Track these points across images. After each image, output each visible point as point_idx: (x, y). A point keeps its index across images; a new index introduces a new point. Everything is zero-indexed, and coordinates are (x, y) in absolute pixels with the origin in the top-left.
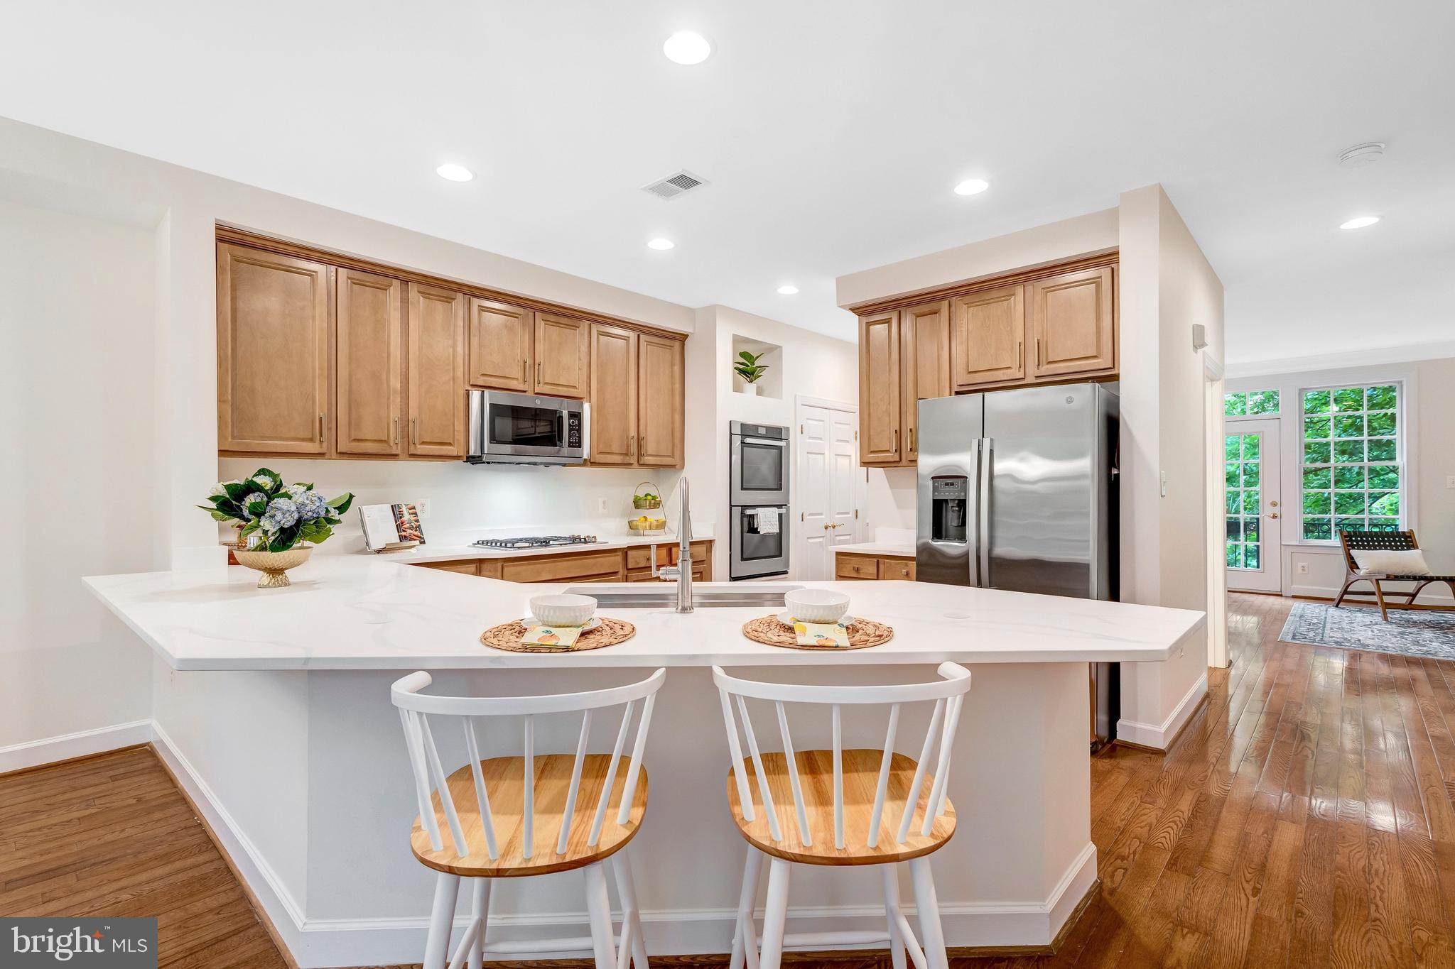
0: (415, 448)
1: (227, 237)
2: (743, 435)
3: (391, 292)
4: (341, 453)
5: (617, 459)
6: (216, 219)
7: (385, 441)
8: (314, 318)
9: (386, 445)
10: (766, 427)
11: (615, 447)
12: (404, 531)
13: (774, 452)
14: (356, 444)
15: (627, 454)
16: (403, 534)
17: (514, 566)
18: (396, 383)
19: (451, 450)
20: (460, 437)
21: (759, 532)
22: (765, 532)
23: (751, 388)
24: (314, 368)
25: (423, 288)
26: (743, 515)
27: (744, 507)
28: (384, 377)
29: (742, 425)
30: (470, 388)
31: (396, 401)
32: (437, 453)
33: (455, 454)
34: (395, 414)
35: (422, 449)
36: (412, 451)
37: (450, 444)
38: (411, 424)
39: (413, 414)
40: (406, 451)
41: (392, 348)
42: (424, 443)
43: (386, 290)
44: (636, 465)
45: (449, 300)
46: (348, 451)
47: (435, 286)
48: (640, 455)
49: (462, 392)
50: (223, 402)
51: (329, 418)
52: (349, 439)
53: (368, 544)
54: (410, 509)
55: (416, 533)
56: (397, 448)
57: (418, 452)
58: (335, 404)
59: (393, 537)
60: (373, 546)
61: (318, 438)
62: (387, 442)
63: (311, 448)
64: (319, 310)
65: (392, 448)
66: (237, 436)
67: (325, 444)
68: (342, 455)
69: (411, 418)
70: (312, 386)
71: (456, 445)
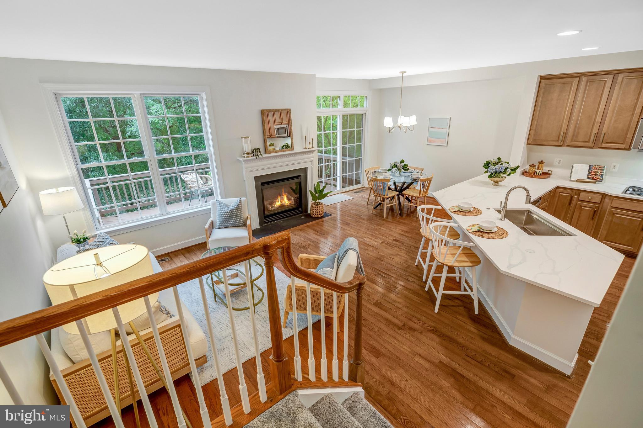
1: (543, 78)
3: (608, 81)
8: (569, 98)
12: (590, 175)
14: (574, 143)
16: (590, 177)
18: (599, 119)
20: (629, 141)
24: (564, 117)
25: (626, 75)
28: (593, 116)
31: (597, 126)
32: (613, 147)
33: (624, 147)
34: (595, 130)
35: (605, 145)
36: (600, 145)
37: (622, 143)
38: (602, 135)
39: (604, 130)
40: (596, 146)
41: (601, 105)
42: (607, 142)
43: (605, 80)
46: (570, 145)
50: (532, 130)
51: (566, 134)
52: (572, 141)
53: (570, 178)
54: (599, 167)
55: (598, 177)
56: (592, 145)
57: (603, 146)
58: (570, 128)
59: (584, 177)
60: (572, 179)
61: (560, 140)
62: (589, 142)
63: (556, 143)
64: (572, 95)
65: (590, 144)
66: (534, 140)
67: (562, 143)
68: (568, 146)
69: (603, 133)
70: (562, 123)
71: (625, 144)
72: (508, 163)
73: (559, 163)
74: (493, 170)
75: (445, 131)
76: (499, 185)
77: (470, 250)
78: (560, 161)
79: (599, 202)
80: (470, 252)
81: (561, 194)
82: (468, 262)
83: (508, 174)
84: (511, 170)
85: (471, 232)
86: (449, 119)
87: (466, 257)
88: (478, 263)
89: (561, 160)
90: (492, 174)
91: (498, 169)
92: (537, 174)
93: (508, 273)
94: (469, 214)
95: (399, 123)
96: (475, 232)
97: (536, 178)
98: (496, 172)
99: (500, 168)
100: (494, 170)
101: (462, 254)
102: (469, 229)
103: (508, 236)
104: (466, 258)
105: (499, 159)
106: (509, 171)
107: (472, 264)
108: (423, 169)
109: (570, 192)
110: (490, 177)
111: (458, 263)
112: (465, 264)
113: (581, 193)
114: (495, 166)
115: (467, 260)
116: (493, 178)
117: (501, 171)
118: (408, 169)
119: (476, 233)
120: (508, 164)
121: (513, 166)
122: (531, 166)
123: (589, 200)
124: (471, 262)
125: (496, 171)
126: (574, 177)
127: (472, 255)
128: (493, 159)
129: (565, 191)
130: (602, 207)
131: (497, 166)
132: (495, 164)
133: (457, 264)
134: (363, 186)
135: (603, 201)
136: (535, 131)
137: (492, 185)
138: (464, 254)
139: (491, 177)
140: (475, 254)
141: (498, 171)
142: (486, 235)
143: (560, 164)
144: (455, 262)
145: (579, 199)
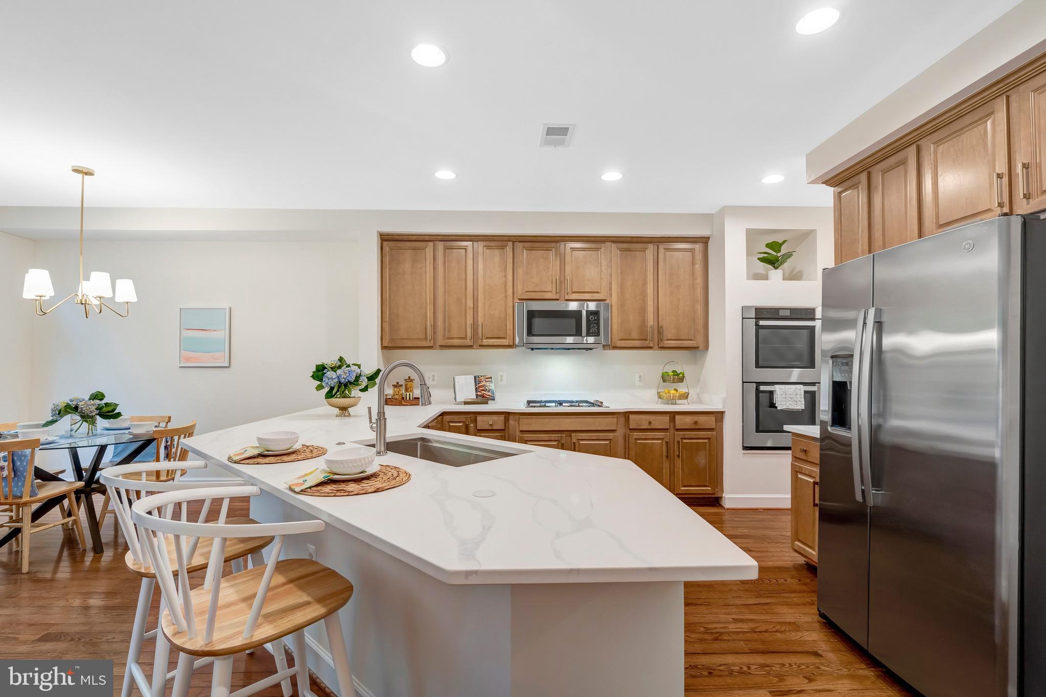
0: (482, 341)
1: (385, 238)
2: (758, 319)
3: (468, 249)
4: (441, 346)
5: (637, 343)
6: (379, 231)
8: (426, 272)
9: (465, 341)
10: (790, 309)
11: (635, 334)
12: (479, 392)
13: (805, 332)
14: (448, 341)
15: (646, 340)
16: (479, 393)
17: (527, 418)
18: (470, 303)
19: (505, 342)
20: (510, 333)
21: (776, 407)
22: (784, 407)
23: (776, 275)
24: (426, 300)
25: (486, 243)
26: (758, 391)
27: (759, 384)
28: (463, 300)
29: (756, 309)
30: (517, 301)
31: (471, 314)
32: (496, 344)
33: (507, 344)
34: (470, 321)
35: (487, 342)
36: (480, 343)
37: (504, 338)
38: (479, 328)
39: (480, 320)
40: (477, 344)
41: (469, 283)
42: (488, 338)
43: (465, 249)
44: (656, 347)
45: (502, 248)
46: (444, 344)
47: (494, 241)
48: (660, 339)
49: (510, 304)
50: (385, 322)
51: (434, 326)
52: (445, 338)
53: (455, 398)
54: (487, 379)
55: (488, 393)
56: (471, 342)
57: (484, 344)
58: (437, 318)
59: (472, 396)
60: (459, 400)
61: (429, 337)
62: (465, 338)
63: (424, 344)
64: (429, 267)
65: (468, 342)
66: (392, 340)
67: (432, 341)
68: (443, 347)
69: (480, 323)
70: (426, 309)
71: (508, 339)
72: (359, 366)
73: (433, 380)
74: (332, 379)
75: (222, 335)
76: (349, 415)
77: (311, 562)
78: (433, 376)
79: (504, 428)
80: (312, 569)
81: (451, 424)
82: (308, 603)
83: (363, 387)
84: (367, 378)
85: (303, 492)
86: (227, 311)
87: (301, 588)
88: (343, 596)
89: (435, 374)
90: (332, 389)
91: (342, 377)
92: (408, 399)
93: (476, 572)
94: (293, 457)
95: (80, 294)
96: (317, 486)
97: (407, 405)
98: (340, 384)
99: (348, 375)
100: (336, 380)
101: (284, 584)
102: (297, 485)
103: (412, 477)
104: (300, 593)
105: (341, 359)
106: (364, 382)
107: (324, 606)
108: (170, 418)
109: (463, 417)
110: (329, 395)
111: (271, 622)
112: (299, 618)
113: (478, 418)
114: (335, 372)
115: (305, 598)
116: (333, 400)
117: (351, 380)
118: (119, 415)
119: (319, 488)
120: (359, 368)
121: (368, 370)
122: (395, 386)
123: (490, 428)
124: (320, 601)
125: (340, 382)
126: (460, 398)
127: (321, 574)
128: (330, 360)
129: (456, 418)
130: (508, 435)
131: (339, 372)
132: (334, 369)
133: (267, 630)
135: (507, 424)
136: (391, 324)
137: (337, 416)
138: (291, 581)
139: (332, 396)
140: (329, 569)
141: (343, 380)
142: (352, 487)
143: (435, 382)
144: (255, 625)
145: (478, 428)
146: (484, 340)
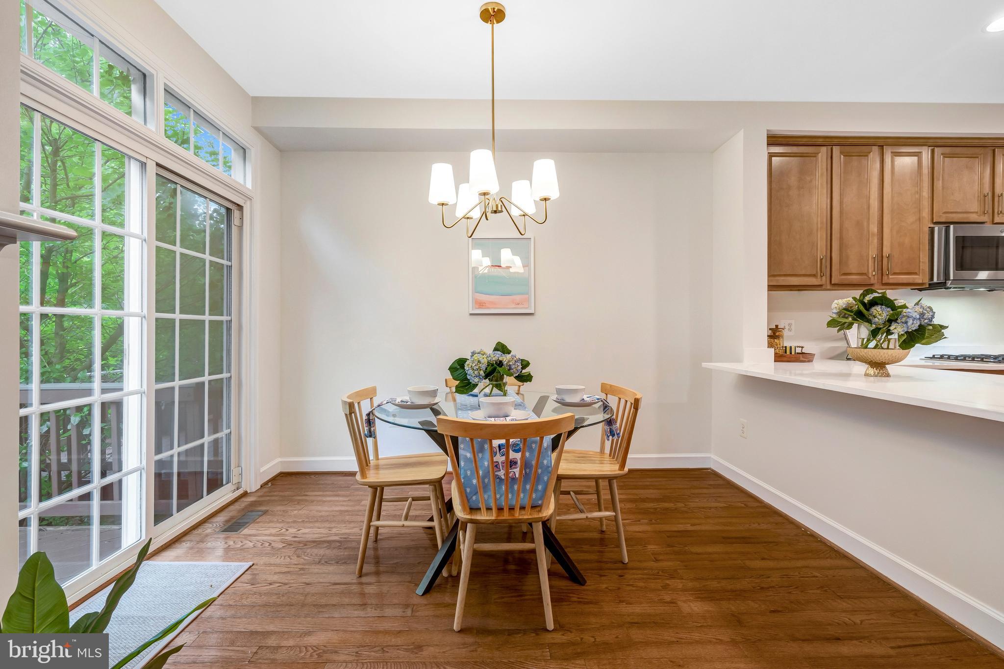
0: (888, 278)
1: (774, 141)
3: (871, 156)
4: (835, 285)
6: (768, 130)
7: (865, 273)
8: (816, 187)
9: (866, 277)
14: (843, 277)
18: (874, 228)
19: (918, 279)
20: (925, 267)
24: (817, 224)
25: (895, 148)
28: (865, 224)
30: (932, 226)
31: (875, 241)
32: (905, 281)
33: (920, 281)
34: (873, 252)
35: (893, 278)
36: (885, 280)
37: (915, 274)
38: (885, 261)
39: (886, 251)
40: (880, 281)
41: (872, 201)
42: (895, 274)
43: (867, 156)
46: (840, 283)
47: (905, 145)
49: (927, 230)
51: (827, 259)
56: (874, 279)
57: (891, 281)
58: (831, 248)
61: (820, 274)
63: (814, 281)
64: (821, 180)
65: (870, 279)
67: (824, 278)
69: (885, 254)
70: (816, 236)
71: (921, 274)
86: (531, 242)
134: (240, 492)
146: (890, 277)
